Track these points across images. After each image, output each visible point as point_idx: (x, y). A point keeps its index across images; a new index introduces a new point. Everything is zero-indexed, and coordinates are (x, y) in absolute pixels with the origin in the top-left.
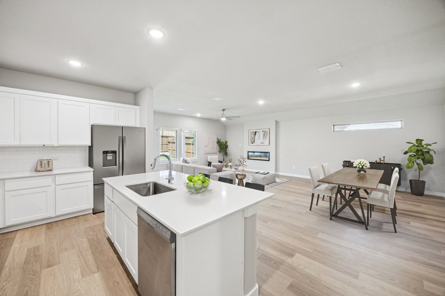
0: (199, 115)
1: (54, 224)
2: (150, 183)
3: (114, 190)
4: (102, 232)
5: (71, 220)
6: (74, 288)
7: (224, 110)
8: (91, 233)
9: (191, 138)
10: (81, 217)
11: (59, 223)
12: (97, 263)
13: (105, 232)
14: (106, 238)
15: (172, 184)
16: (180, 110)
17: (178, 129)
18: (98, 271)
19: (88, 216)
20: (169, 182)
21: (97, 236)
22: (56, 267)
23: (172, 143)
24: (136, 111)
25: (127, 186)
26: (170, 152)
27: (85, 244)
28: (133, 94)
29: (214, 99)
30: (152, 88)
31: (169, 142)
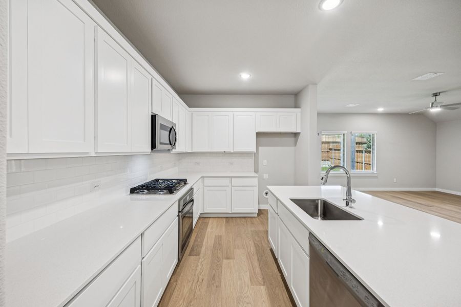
0: (381, 110)
1: (231, 219)
2: (318, 200)
3: (278, 201)
4: (266, 241)
5: (241, 219)
6: (245, 292)
7: (436, 95)
8: (256, 238)
9: (364, 143)
10: (248, 219)
11: (233, 219)
12: (262, 275)
13: (268, 241)
14: (269, 249)
15: (351, 207)
16: (351, 106)
17: (345, 132)
18: (264, 285)
19: (254, 219)
20: (347, 204)
21: (261, 243)
22: (231, 261)
23: (335, 150)
24: (297, 115)
25: (291, 200)
26: (332, 161)
27: (252, 248)
28: (293, 96)
29: (416, 79)
30: (316, 84)
31: (331, 149)
